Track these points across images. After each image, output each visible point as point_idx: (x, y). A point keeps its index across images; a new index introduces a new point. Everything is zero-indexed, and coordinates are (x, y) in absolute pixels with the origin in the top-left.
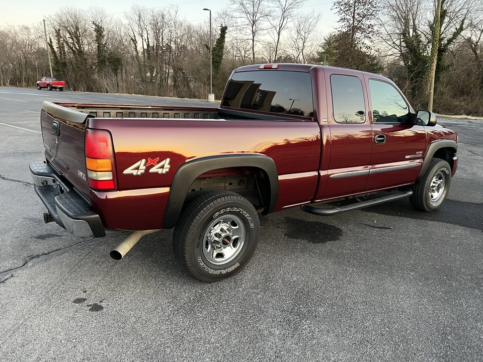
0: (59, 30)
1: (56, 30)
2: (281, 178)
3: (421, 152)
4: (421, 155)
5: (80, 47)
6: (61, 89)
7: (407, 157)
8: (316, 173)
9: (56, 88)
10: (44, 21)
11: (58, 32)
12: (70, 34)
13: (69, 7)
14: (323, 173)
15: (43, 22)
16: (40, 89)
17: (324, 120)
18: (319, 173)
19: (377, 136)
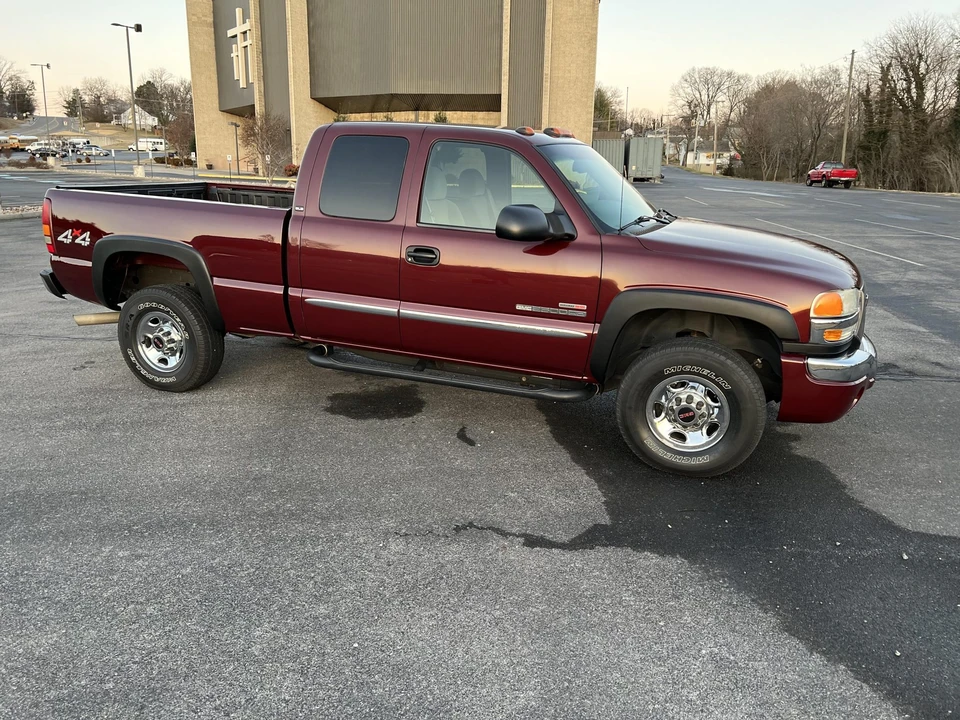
0: (890, 65)
1: (882, 68)
2: (217, 281)
3: (585, 307)
4: (583, 314)
5: (921, 95)
6: (847, 185)
7: (519, 307)
8: (278, 290)
9: (836, 182)
10: (853, 52)
11: (885, 71)
12: (905, 70)
13: (914, 16)
14: (293, 292)
15: (850, 56)
16: (811, 185)
17: (297, 208)
18: (286, 291)
19: (412, 249)
